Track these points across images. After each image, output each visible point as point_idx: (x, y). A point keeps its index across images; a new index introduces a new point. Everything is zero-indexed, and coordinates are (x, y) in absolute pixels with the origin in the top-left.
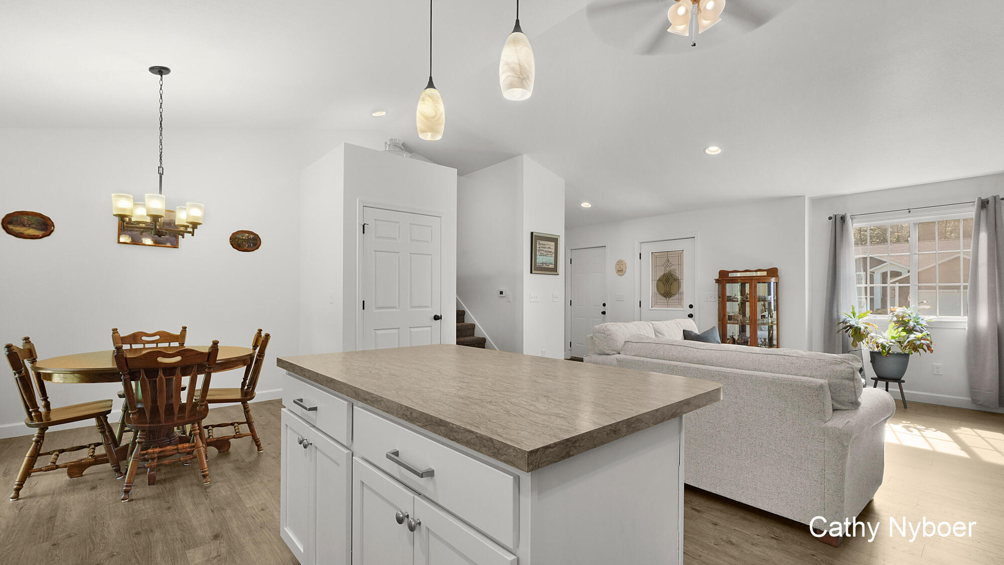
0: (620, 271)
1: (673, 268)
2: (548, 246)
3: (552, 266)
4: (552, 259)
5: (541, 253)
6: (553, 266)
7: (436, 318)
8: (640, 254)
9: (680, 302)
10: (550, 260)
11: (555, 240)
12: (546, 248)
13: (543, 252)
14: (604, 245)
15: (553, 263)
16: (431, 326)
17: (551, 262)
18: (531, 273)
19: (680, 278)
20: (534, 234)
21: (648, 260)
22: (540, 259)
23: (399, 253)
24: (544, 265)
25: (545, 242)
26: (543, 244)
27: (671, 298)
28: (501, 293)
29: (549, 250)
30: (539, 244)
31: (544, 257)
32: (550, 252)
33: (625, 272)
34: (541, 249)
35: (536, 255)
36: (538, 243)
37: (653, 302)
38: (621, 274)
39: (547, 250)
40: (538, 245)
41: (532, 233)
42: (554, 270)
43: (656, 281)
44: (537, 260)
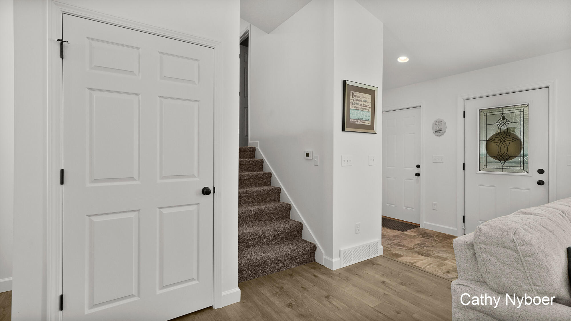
0: (439, 131)
1: (510, 126)
2: (364, 99)
3: (368, 123)
4: (368, 115)
5: (355, 107)
6: (370, 122)
7: (206, 192)
8: (464, 112)
9: (524, 167)
10: (366, 116)
11: (372, 93)
12: (361, 101)
13: (357, 106)
14: (418, 105)
15: (370, 120)
16: (198, 204)
17: (367, 118)
18: (343, 130)
19: (522, 138)
20: (348, 83)
21: (473, 117)
22: (354, 115)
23: (138, 94)
24: (359, 121)
25: (360, 94)
26: (357, 96)
27: (508, 161)
28: (308, 155)
29: (365, 104)
30: (353, 96)
31: (359, 112)
32: (366, 106)
33: (445, 132)
34: (356, 102)
35: (349, 109)
36: (351, 94)
37: (482, 164)
38: (440, 134)
39: (362, 103)
40: (351, 96)
41: (344, 82)
42: (370, 128)
43: (485, 142)
44: (351, 115)
